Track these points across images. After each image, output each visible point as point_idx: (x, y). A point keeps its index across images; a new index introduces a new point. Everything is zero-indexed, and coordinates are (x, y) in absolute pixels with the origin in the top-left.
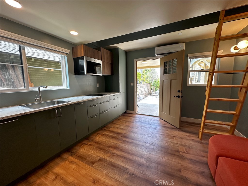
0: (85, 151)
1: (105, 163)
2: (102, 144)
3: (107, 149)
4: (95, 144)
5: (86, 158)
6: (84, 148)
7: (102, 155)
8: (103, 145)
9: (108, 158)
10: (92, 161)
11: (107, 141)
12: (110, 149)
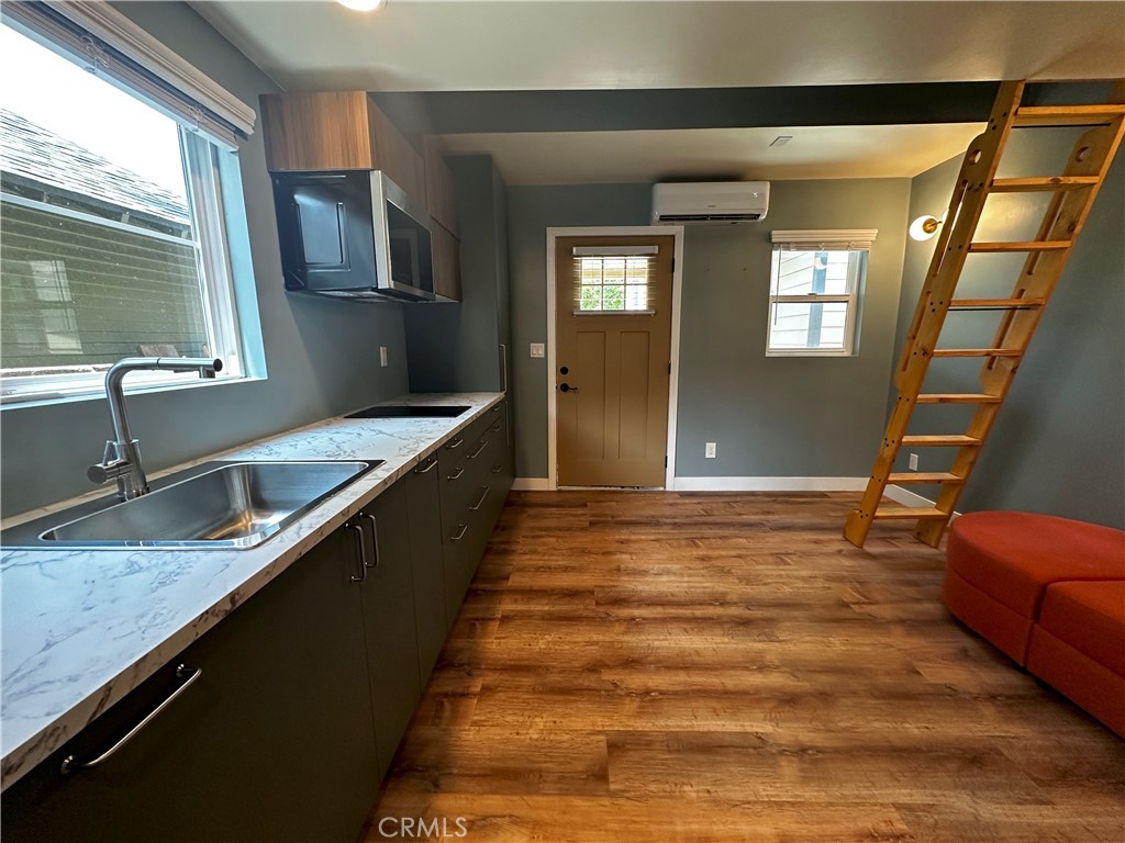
0: (495, 734)
1: (654, 753)
2: (547, 668)
3: (589, 681)
4: (505, 676)
5: (537, 766)
6: (476, 718)
7: (600, 720)
8: (555, 670)
9: (642, 725)
10: (580, 769)
11: (555, 643)
12: (608, 676)
